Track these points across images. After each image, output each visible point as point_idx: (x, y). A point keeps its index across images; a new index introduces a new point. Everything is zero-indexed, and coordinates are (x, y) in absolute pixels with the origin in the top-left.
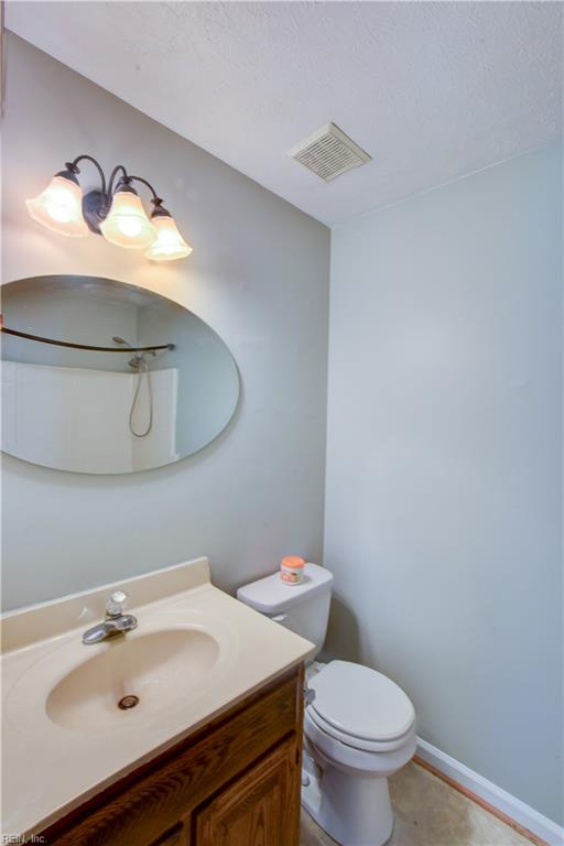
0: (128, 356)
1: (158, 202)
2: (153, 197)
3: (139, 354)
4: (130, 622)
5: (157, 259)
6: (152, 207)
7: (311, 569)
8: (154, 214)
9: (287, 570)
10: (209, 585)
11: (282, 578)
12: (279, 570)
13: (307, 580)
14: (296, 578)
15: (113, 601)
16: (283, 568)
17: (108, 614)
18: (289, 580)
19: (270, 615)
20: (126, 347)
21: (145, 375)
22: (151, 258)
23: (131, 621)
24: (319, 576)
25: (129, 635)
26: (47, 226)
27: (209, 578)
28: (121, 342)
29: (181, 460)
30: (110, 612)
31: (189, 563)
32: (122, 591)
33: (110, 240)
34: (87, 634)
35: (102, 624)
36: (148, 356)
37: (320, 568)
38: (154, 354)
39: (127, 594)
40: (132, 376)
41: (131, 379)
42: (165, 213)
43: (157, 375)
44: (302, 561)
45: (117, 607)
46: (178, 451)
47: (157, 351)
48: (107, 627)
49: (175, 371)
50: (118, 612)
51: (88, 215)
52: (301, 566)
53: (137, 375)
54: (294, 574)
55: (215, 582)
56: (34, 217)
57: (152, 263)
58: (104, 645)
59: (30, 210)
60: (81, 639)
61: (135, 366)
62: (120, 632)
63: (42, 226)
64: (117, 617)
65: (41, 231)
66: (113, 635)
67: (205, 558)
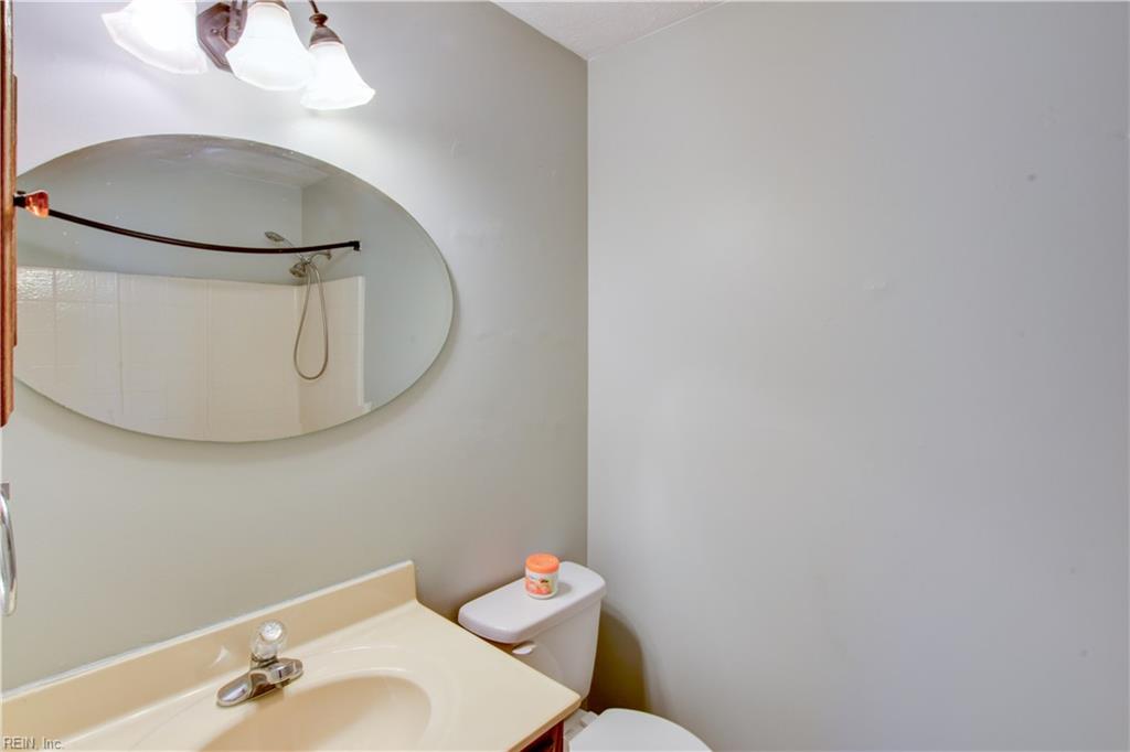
0: (290, 260)
1: (321, 20)
2: (312, 13)
3: (306, 256)
4: (288, 670)
5: (322, 108)
6: (312, 27)
7: (569, 572)
8: (315, 39)
9: (534, 576)
10: (415, 603)
11: (527, 588)
12: (522, 575)
13: (565, 589)
14: (547, 589)
15: (263, 639)
16: (528, 572)
17: (254, 659)
18: (539, 591)
19: (507, 647)
20: (287, 246)
21: (315, 288)
22: (310, 106)
23: (292, 670)
24: (583, 583)
25: (290, 689)
26: (139, 56)
27: (414, 594)
28: (277, 239)
29: (372, 412)
30: (258, 655)
31: (384, 572)
32: (279, 622)
33: (242, 78)
34: (222, 693)
35: (247, 674)
36: (319, 259)
37: (583, 568)
38: (329, 256)
39: (283, 627)
40: (296, 289)
41: (295, 295)
42: (332, 36)
43: (333, 287)
44: (554, 560)
45: (270, 647)
46: (366, 400)
47: (333, 251)
48: (255, 678)
49: (361, 280)
50: (271, 655)
51: (210, 40)
52: (555, 569)
53: (305, 287)
54: (543, 581)
55: (423, 598)
56: (119, 42)
57: (314, 114)
58: (250, 707)
59: (112, 31)
60: (215, 699)
61: (301, 275)
62: (274, 686)
63: (132, 56)
64: (270, 662)
65: (133, 65)
66: (262, 691)
67: (409, 563)
